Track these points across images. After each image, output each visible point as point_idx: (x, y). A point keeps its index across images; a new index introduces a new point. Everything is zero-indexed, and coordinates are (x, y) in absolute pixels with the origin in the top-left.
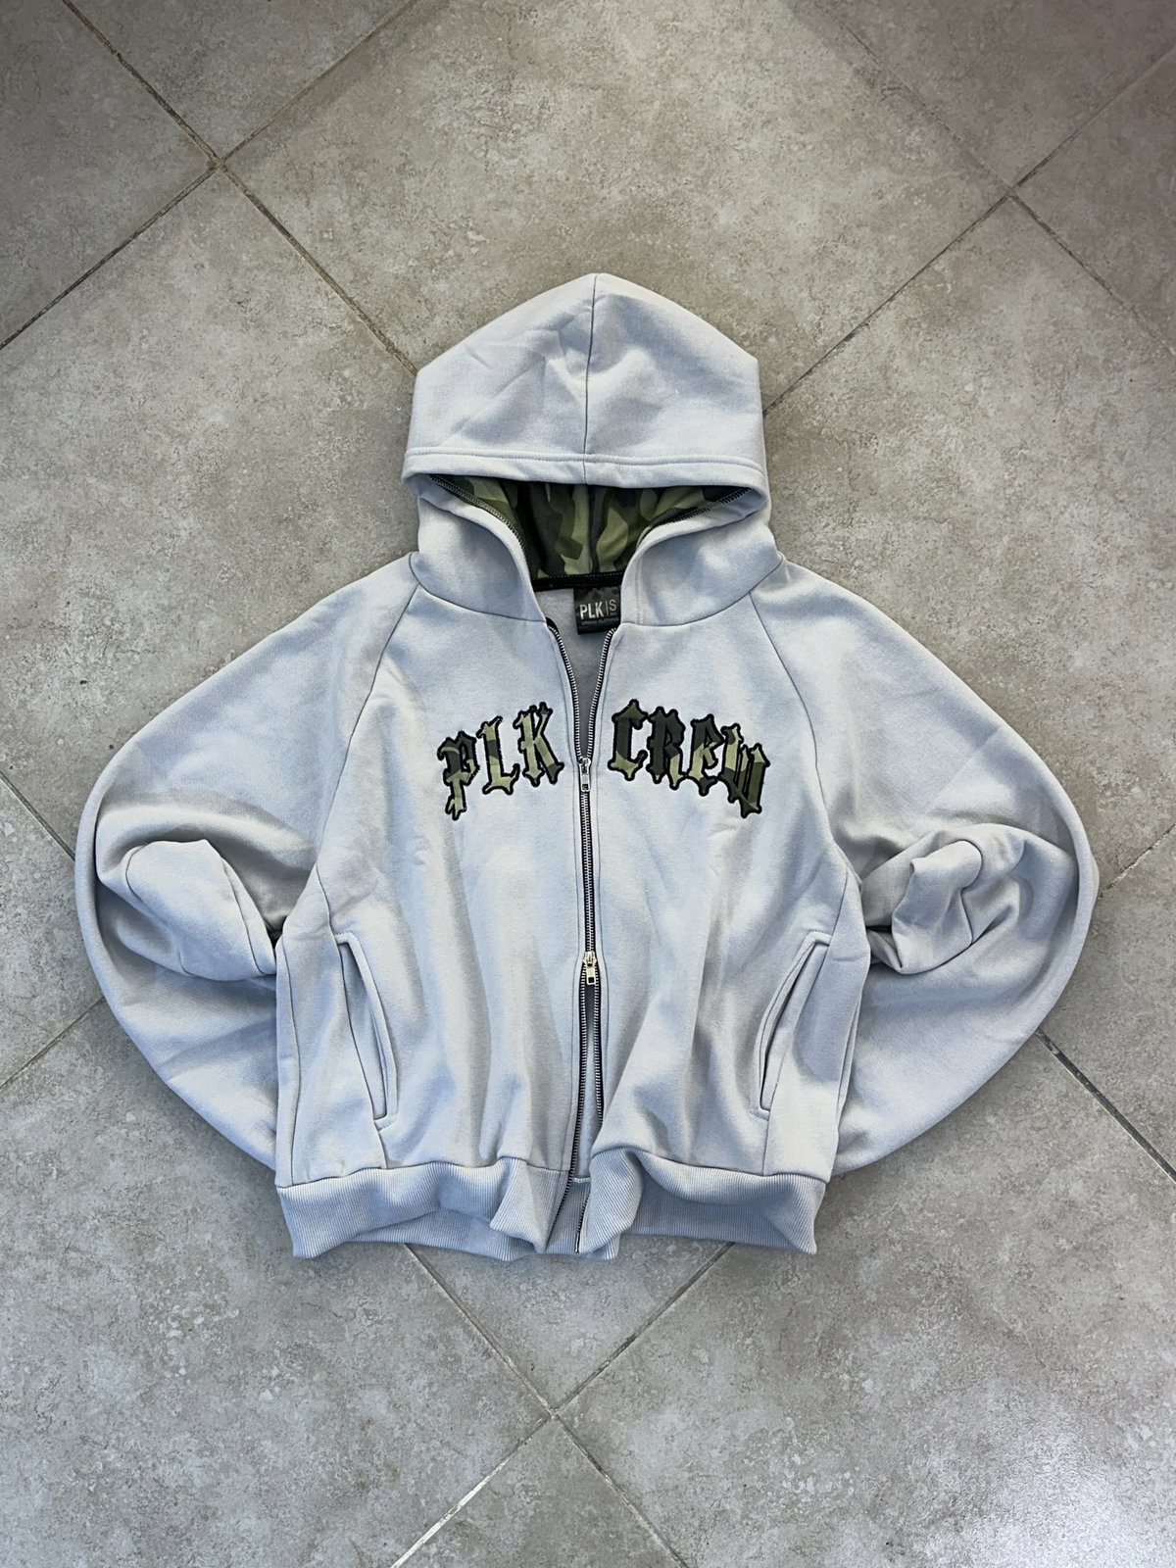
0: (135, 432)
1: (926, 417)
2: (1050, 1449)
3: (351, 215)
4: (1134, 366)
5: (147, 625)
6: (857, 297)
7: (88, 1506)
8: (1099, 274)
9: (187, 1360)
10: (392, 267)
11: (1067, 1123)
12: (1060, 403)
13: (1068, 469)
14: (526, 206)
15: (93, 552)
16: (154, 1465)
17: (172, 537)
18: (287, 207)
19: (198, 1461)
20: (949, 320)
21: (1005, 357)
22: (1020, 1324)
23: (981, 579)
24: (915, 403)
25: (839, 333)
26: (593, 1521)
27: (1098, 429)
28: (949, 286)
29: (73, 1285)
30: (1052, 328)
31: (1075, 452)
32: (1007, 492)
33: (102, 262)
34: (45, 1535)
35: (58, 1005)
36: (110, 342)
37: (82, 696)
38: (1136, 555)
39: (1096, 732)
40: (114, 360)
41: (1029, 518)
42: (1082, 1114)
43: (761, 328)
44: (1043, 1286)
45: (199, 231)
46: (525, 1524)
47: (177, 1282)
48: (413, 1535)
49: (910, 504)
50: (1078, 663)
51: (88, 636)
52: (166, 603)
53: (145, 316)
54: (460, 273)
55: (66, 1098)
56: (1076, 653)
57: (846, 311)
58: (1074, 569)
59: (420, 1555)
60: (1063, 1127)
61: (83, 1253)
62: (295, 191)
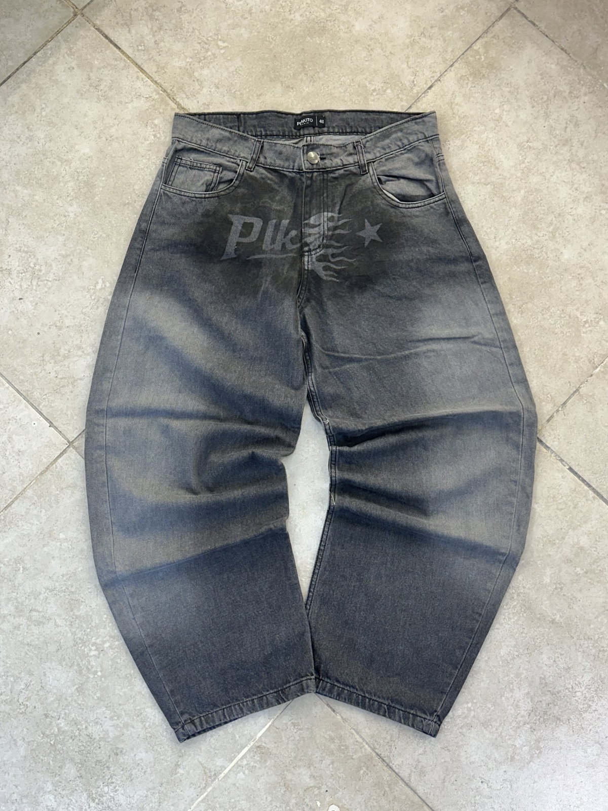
0: (41, 161)
1: (475, 129)
2: (580, 683)
3: (154, 36)
4: (585, 95)
5: (54, 265)
6: (433, 65)
7: (50, 753)
8: (563, 47)
9: (101, 667)
10: (178, 63)
11: (576, 505)
12: (547, 116)
13: (554, 152)
14: (249, 25)
15: (22, 227)
16: (86, 727)
17: (65, 216)
18: (118, 33)
19: (111, 723)
20: (484, 76)
21: (516, 94)
22: (558, 616)
23: (510, 214)
24: (469, 120)
25: (425, 86)
26: (332, 739)
27: (568, 130)
28: (483, 57)
29: (35, 630)
30: (539, 77)
31: (557, 143)
32: (521, 166)
33: (18, 69)
34: (27, 770)
35: (18, 476)
36: (24, 113)
37: (21, 306)
38: (593, 196)
39: (578, 293)
40: (27, 122)
41: (535, 179)
42: (584, 499)
43: (382, 85)
44: (569, 594)
45: (70, 49)
46: (294, 744)
47: (93, 624)
48: (233, 755)
49: (470, 176)
50: (566, 257)
51: (22, 273)
52: (64, 252)
53: (43, 97)
54: (215, 64)
55: (25, 527)
56: (564, 251)
57: (427, 73)
58: (560, 205)
59: (238, 765)
60: (575, 508)
61: (39, 612)
62: (122, 24)
